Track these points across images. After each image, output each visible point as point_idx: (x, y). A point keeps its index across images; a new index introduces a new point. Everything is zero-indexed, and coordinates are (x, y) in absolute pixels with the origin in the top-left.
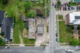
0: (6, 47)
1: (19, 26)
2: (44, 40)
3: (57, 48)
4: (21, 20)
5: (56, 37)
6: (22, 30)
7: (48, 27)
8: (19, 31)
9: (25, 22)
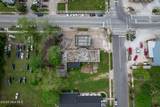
1: (77, 83)
2: (102, 36)
7: (80, 30)
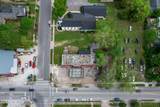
0: (50, 22)
1: (82, 39)
2: (59, 79)
3: (46, 101)
4: (91, 42)
5: (63, 98)
6: (76, 44)
7: (80, 85)
8: (74, 41)
9: (89, 49)
